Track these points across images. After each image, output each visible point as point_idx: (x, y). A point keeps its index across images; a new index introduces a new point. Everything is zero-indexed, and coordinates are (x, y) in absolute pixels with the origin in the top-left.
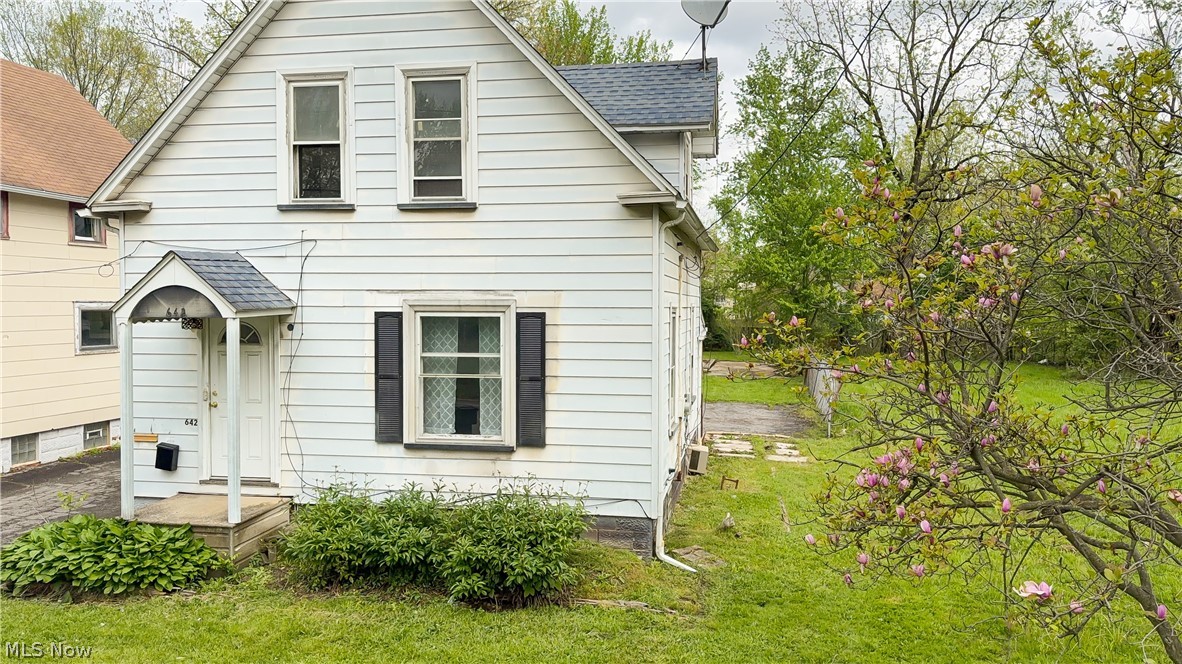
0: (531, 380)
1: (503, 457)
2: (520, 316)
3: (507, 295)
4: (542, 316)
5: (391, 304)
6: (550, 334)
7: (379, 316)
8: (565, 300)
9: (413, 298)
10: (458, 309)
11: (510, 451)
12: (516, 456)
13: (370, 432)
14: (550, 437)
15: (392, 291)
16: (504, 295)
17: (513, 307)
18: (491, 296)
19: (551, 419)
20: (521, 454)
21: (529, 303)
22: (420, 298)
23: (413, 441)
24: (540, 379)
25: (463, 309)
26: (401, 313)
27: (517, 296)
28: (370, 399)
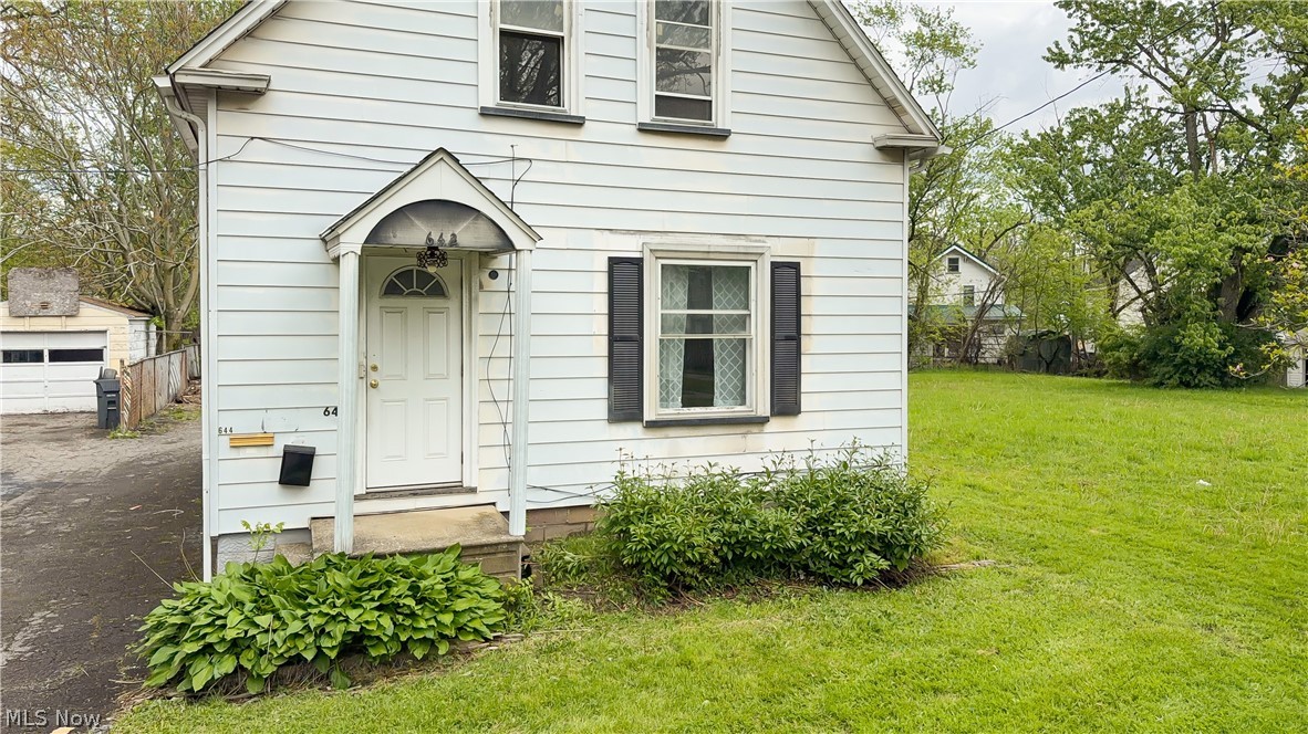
0: (788, 338)
1: (755, 429)
2: (775, 265)
3: (759, 241)
4: (796, 266)
5: (628, 247)
6: (806, 286)
7: (614, 262)
8: (820, 248)
9: (655, 240)
10: (705, 256)
11: (762, 421)
12: (769, 427)
13: (602, 409)
14: (806, 402)
15: (628, 232)
16: (756, 241)
17: (767, 254)
18: (742, 242)
19: (807, 383)
20: (775, 424)
21: (783, 251)
22: (662, 241)
23: (653, 418)
24: (795, 338)
25: (712, 256)
26: (641, 260)
27: (770, 242)
28: (602, 368)
